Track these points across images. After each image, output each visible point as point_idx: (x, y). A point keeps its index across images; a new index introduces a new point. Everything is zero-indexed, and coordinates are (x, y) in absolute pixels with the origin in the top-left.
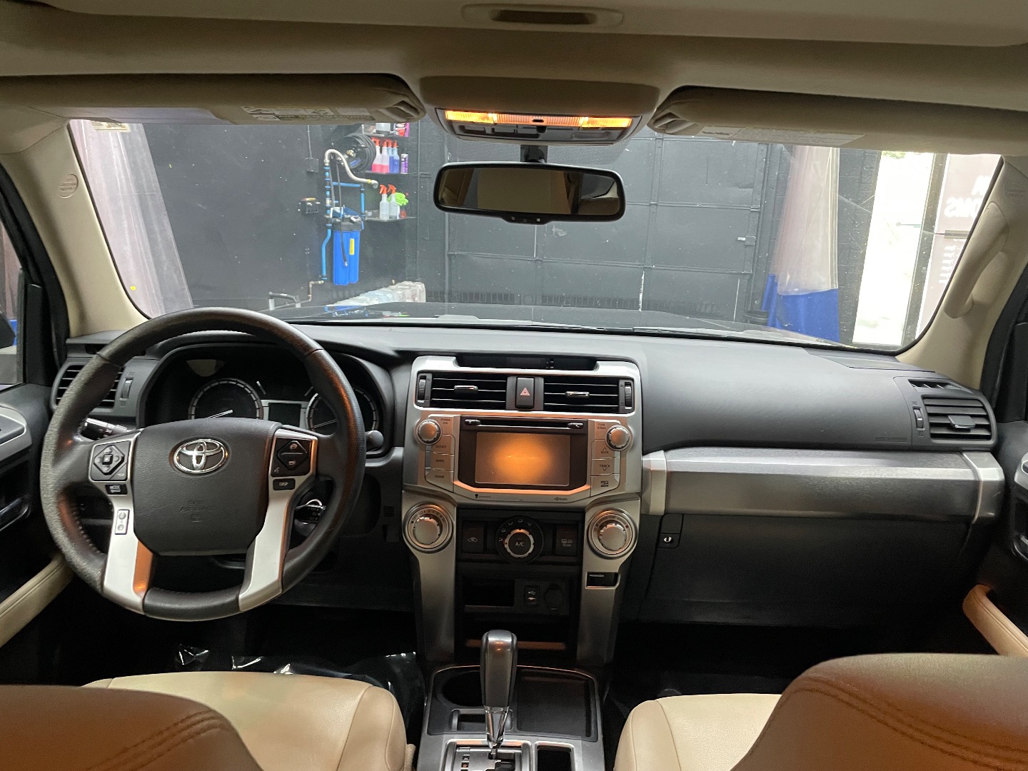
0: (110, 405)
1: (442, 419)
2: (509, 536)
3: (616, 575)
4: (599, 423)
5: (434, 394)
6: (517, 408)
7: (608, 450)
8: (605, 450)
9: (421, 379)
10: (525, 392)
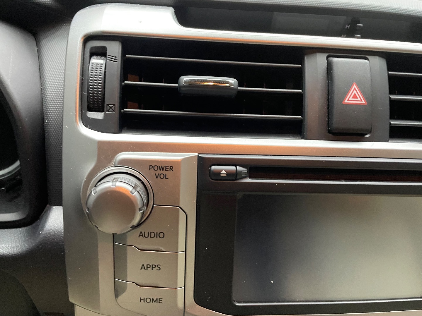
1: (153, 165)
5: (128, 96)
6: (330, 135)
9: (92, 55)
10: (355, 94)
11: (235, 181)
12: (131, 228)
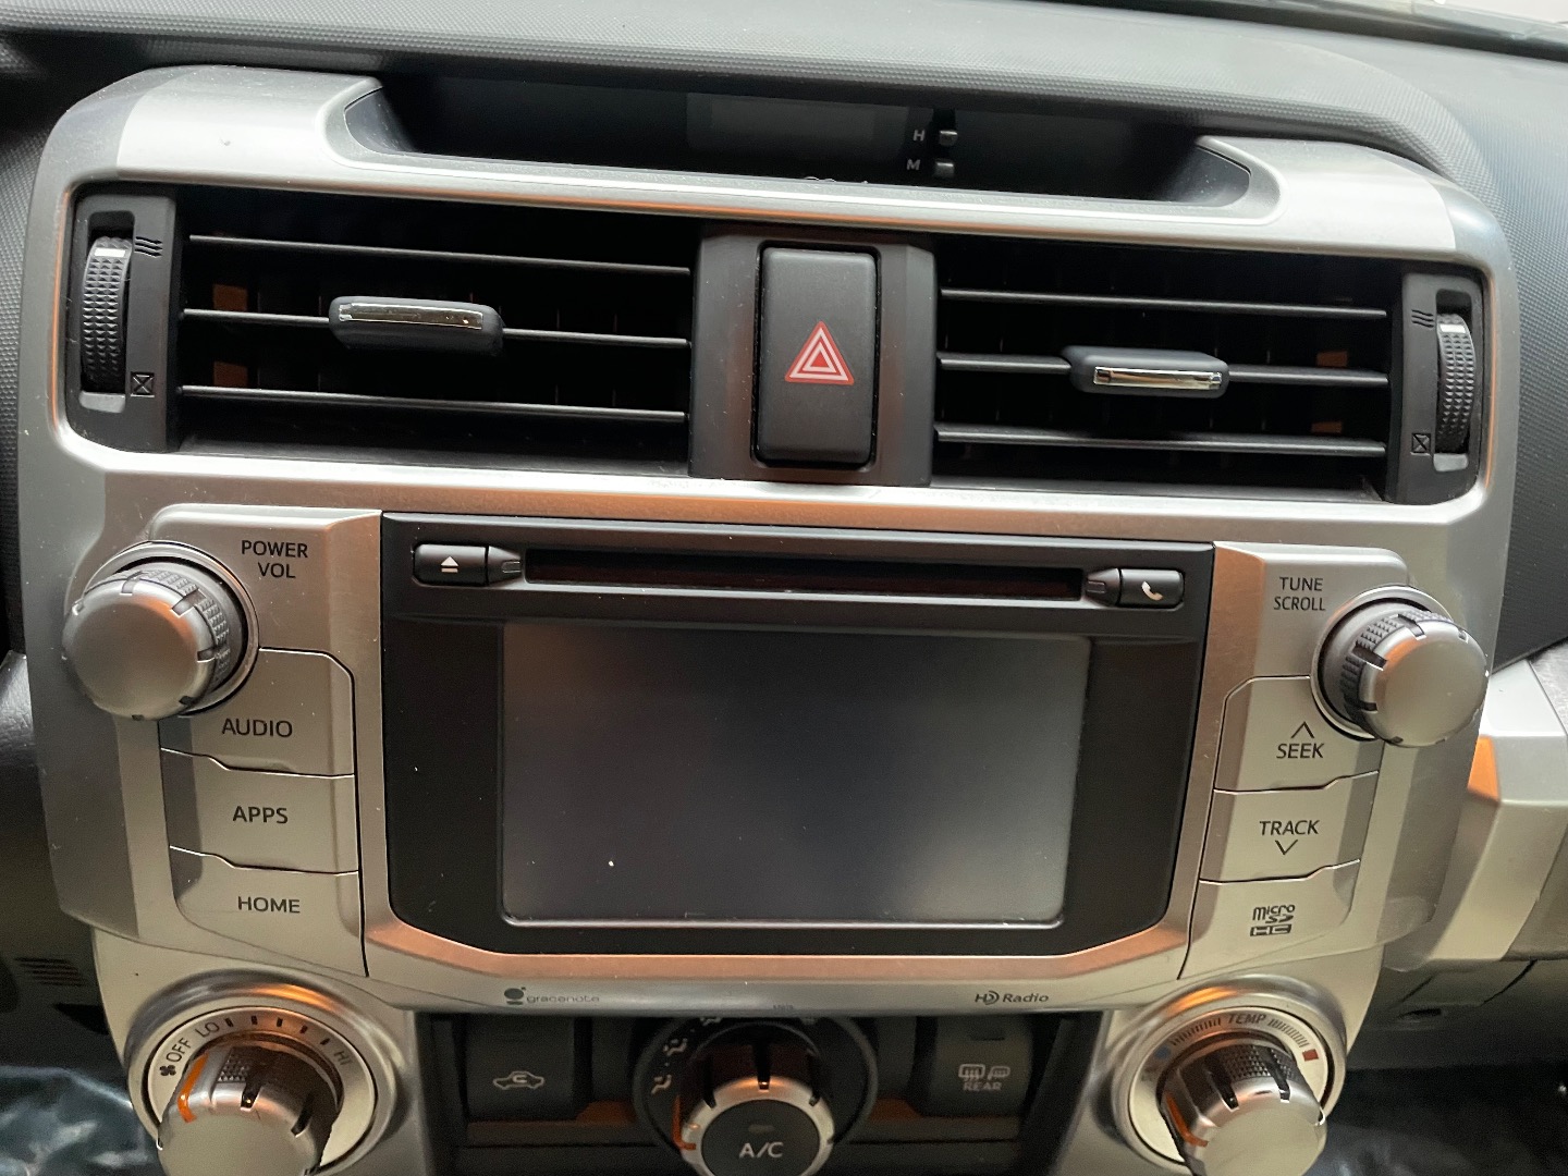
1: (250, 540)
4: (1284, 575)
5: (191, 347)
6: (761, 465)
7: (1324, 734)
8: (1303, 737)
9: (96, 234)
10: (820, 354)
11: (486, 588)
12: (181, 701)
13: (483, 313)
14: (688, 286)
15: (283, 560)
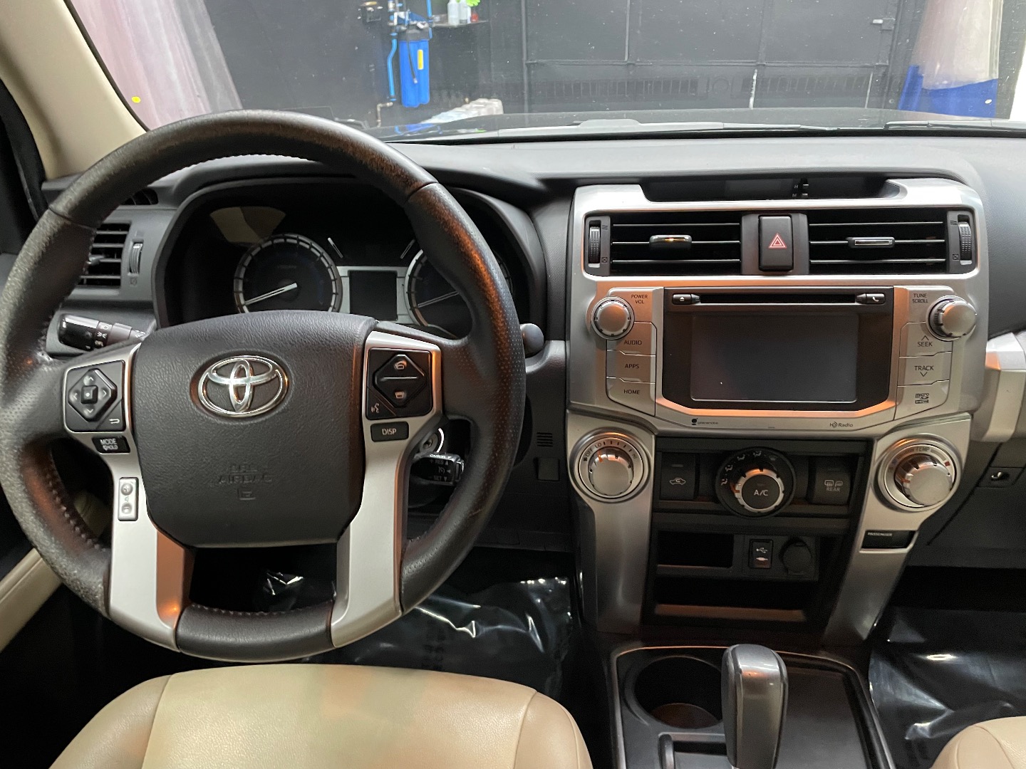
0: (116, 284)
1: (633, 295)
2: (742, 481)
3: (912, 533)
4: (915, 293)
5: (616, 252)
6: (763, 271)
7: (931, 339)
8: (925, 340)
9: (590, 226)
10: (777, 241)
11: (691, 305)
13: (687, 237)
14: (739, 228)
15: (642, 299)
